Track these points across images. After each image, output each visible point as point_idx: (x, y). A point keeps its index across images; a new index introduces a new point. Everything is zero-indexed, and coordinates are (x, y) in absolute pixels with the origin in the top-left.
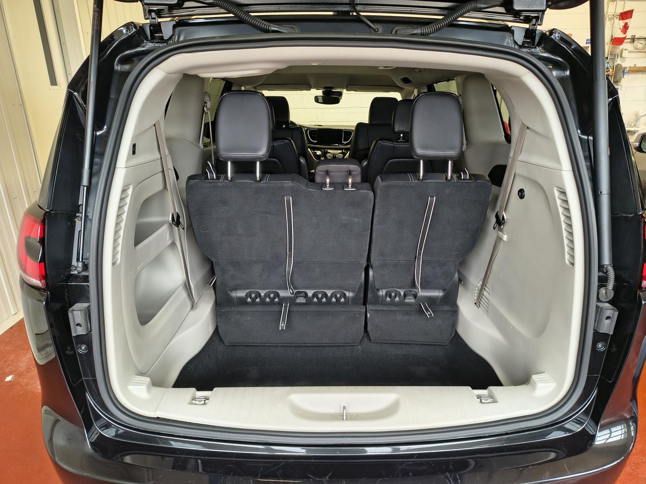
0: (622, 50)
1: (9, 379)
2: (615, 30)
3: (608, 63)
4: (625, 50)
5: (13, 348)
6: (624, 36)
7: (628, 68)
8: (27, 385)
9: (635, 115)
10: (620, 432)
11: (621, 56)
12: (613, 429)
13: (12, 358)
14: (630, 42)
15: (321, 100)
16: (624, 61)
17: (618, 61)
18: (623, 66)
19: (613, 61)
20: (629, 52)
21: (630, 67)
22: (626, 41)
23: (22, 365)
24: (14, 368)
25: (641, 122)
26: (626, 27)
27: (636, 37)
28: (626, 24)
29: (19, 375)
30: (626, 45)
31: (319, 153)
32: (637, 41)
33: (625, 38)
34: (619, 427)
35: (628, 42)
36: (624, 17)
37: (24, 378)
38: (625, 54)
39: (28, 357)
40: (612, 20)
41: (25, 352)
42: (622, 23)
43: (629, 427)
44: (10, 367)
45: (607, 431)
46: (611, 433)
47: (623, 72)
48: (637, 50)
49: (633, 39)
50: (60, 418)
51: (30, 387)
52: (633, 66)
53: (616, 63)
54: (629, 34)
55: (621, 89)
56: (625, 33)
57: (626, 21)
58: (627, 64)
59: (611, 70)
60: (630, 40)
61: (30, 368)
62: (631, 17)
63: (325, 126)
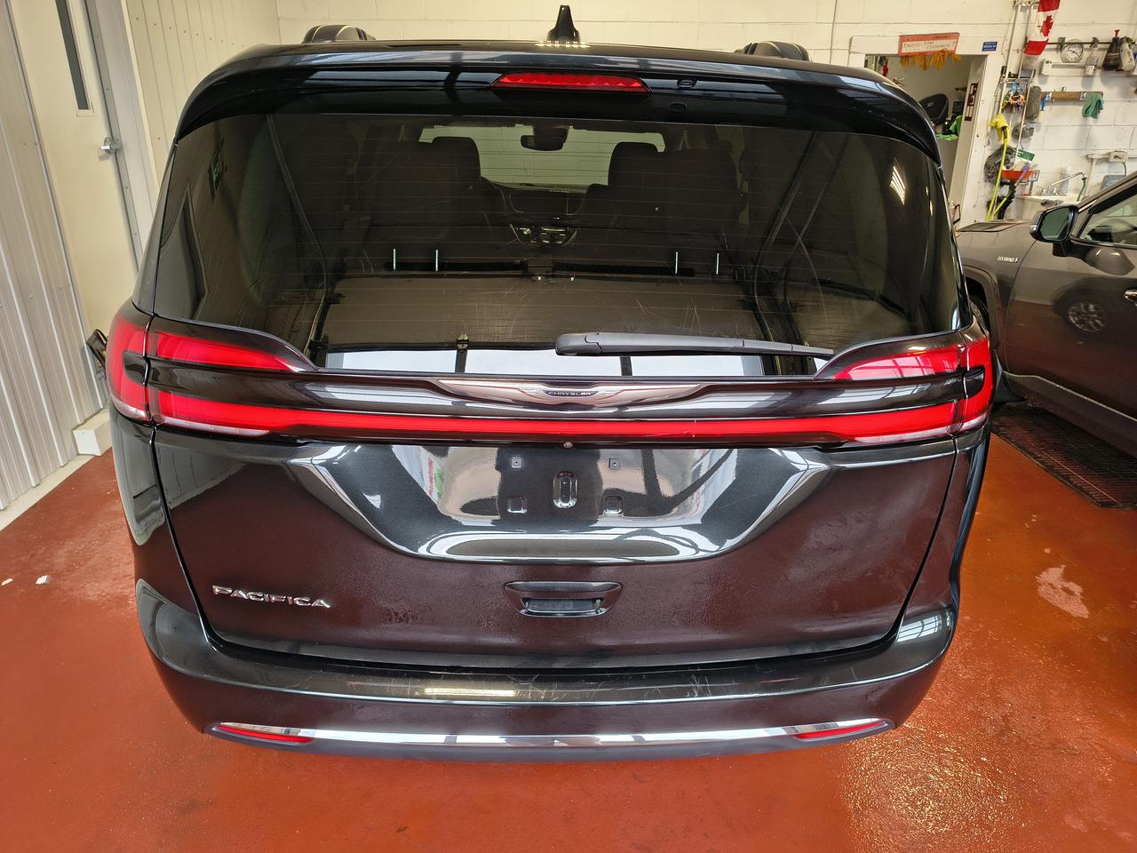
0: (1042, 63)
1: (42, 580)
2: (1030, 27)
3: (1018, 84)
4: (1047, 62)
5: (41, 537)
6: (1044, 39)
7: (1050, 95)
8: (71, 590)
9: (1059, 175)
10: (933, 625)
11: (1040, 73)
12: (926, 621)
13: (42, 551)
14: (1056, 49)
15: (532, 142)
16: (1044, 82)
17: (1035, 82)
18: (1043, 91)
19: (1026, 81)
20: (1053, 66)
21: (1054, 93)
22: (1047, 46)
23: (59, 561)
24: (47, 565)
25: (1069, 187)
26: (1048, 25)
27: (1066, 41)
28: (1049, 18)
29: (56, 576)
30: (1047, 55)
31: (527, 231)
32: (1066, 49)
33: (1046, 43)
34: (933, 619)
35: (1052, 49)
36: (1046, 7)
37: (65, 580)
38: (1047, 69)
39: (66, 549)
40: (1028, 11)
41: (61, 543)
42: (1042, 17)
43: (944, 618)
44: (41, 564)
45: (919, 623)
46: (923, 626)
47: (1043, 99)
48: (1067, 64)
49: (1061, 45)
50: (163, 599)
51: (76, 593)
52: (1060, 90)
53: (1031, 85)
54: (1054, 36)
55: (1038, 131)
56: (1046, 34)
57: (1049, 13)
58: (1049, 87)
59: (1022, 97)
60: (1055, 46)
61: (72, 566)
62: (1057, 8)
63: (537, 186)
